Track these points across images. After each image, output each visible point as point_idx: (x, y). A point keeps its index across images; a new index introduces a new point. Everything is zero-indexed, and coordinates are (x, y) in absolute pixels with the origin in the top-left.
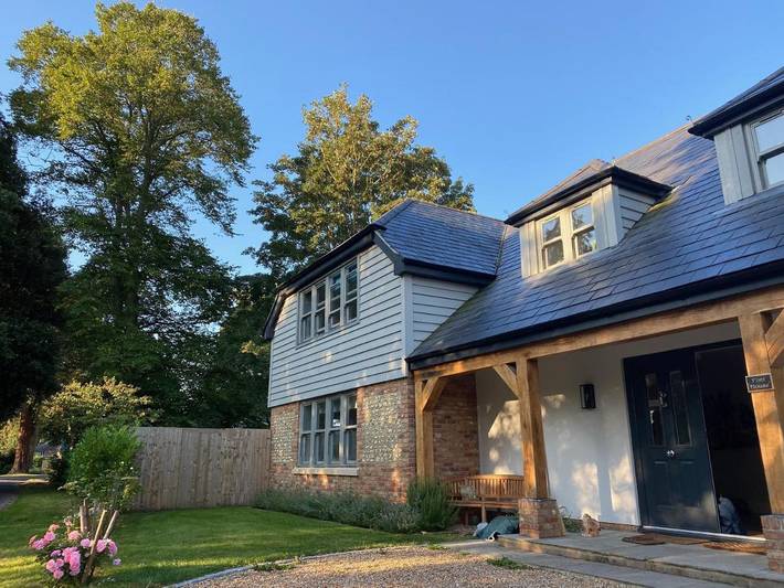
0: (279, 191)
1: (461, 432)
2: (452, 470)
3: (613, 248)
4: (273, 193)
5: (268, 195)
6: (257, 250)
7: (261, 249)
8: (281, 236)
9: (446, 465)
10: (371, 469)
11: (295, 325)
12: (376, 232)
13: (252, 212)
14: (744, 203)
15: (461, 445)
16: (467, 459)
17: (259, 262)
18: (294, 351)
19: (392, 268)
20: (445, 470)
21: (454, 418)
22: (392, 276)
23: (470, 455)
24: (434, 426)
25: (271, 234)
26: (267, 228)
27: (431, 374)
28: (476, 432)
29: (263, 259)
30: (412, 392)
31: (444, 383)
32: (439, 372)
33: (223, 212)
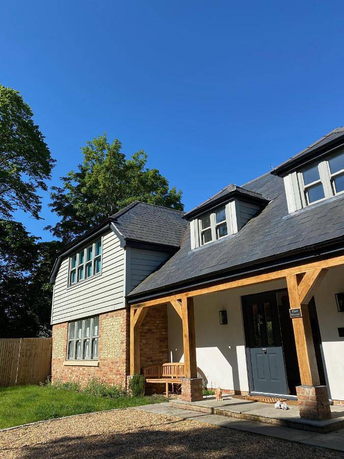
0: (67, 192)
1: (157, 339)
2: (152, 361)
3: (235, 234)
4: (63, 194)
5: (61, 195)
6: (54, 227)
7: (57, 227)
8: (68, 219)
9: (148, 358)
10: (105, 362)
11: (67, 275)
12: (112, 223)
13: (51, 205)
14: (297, 213)
15: (158, 347)
16: (161, 354)
17: (54, 234)
18: (65, 291)
19: (119, 243)
20: (148, 361)
21: (154, 331)
22: (119, 248)
23: (163, 352)
24: (141, 336)
25: (62, 217)
26: (60, 214)
27: (139, 306)
28: (167, 338)
29: (56, 232)
30: (128, 316)
31: (146, 310)
32: (143, 305)
33: (33, 205)
